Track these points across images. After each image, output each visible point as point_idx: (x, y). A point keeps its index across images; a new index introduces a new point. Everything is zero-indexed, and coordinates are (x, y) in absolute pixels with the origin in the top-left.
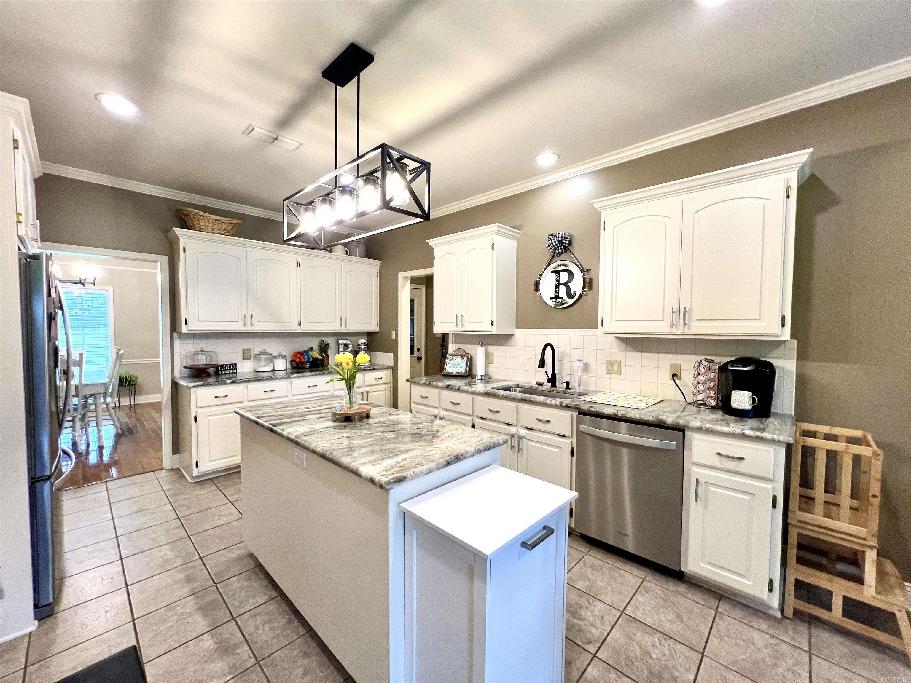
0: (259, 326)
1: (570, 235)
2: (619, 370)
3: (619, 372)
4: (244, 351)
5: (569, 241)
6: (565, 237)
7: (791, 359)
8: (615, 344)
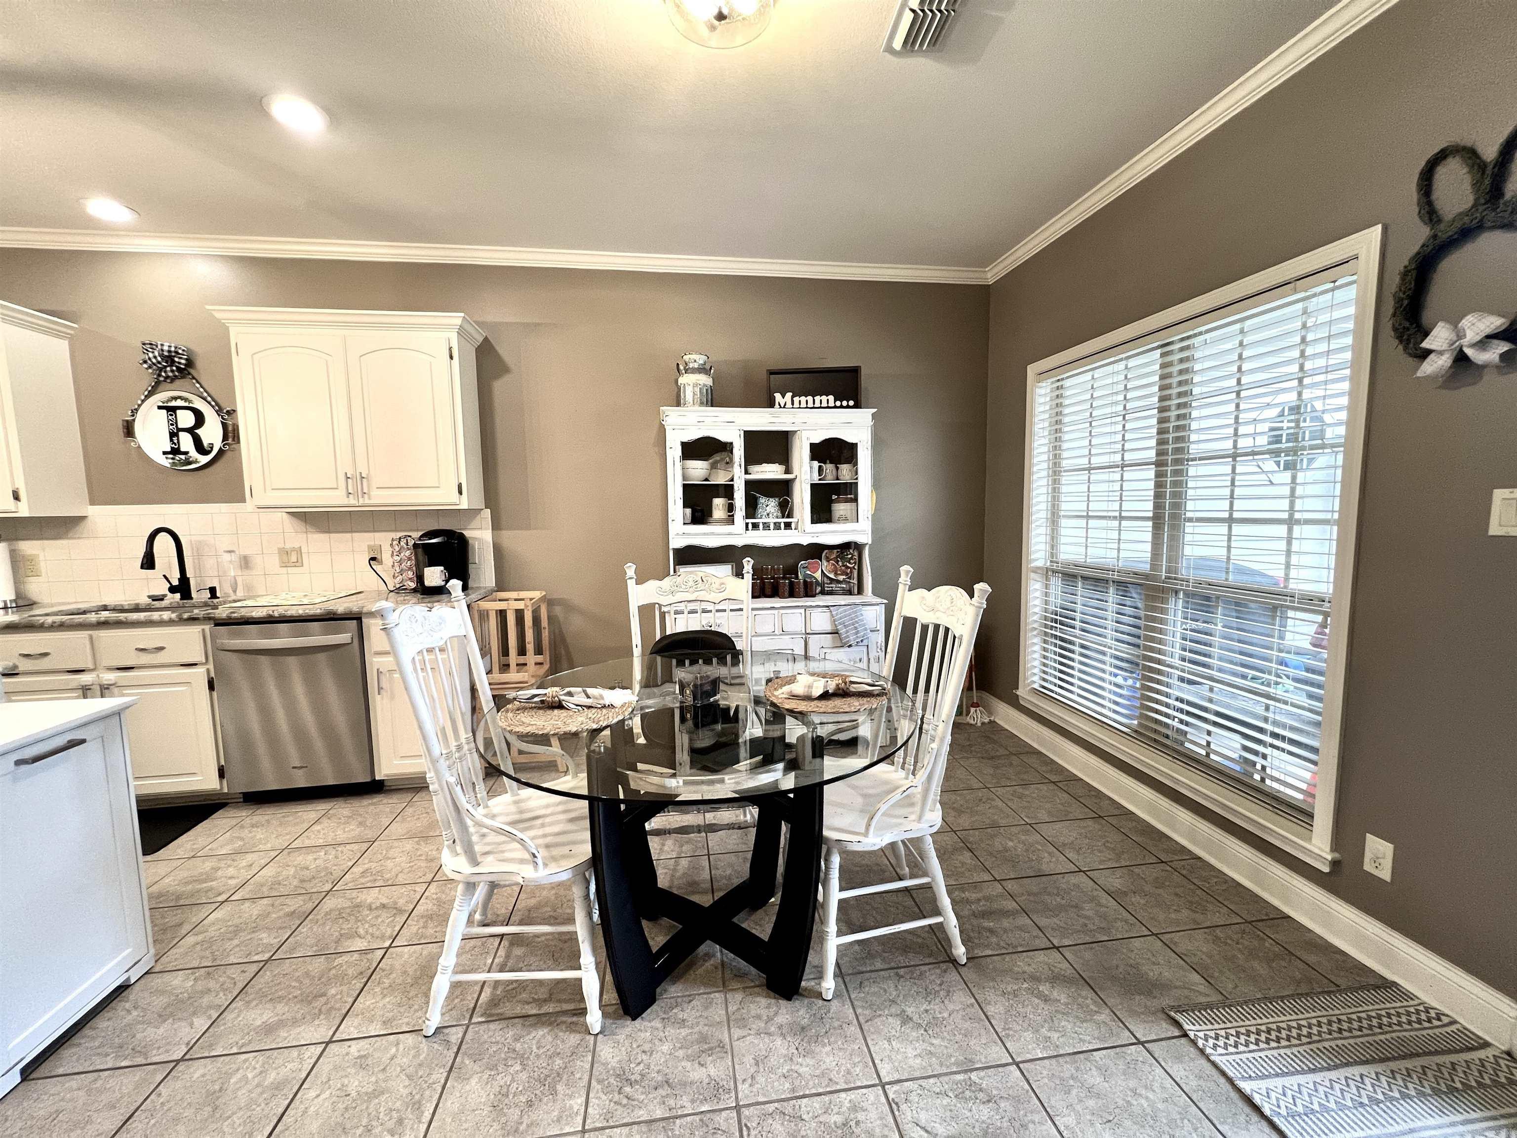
1: (189, 351)
2: (300, 561)
3: (299, 563)
5: (186, 360)
6: (177, 352)
7: (486, 529)
8: (289, 524)
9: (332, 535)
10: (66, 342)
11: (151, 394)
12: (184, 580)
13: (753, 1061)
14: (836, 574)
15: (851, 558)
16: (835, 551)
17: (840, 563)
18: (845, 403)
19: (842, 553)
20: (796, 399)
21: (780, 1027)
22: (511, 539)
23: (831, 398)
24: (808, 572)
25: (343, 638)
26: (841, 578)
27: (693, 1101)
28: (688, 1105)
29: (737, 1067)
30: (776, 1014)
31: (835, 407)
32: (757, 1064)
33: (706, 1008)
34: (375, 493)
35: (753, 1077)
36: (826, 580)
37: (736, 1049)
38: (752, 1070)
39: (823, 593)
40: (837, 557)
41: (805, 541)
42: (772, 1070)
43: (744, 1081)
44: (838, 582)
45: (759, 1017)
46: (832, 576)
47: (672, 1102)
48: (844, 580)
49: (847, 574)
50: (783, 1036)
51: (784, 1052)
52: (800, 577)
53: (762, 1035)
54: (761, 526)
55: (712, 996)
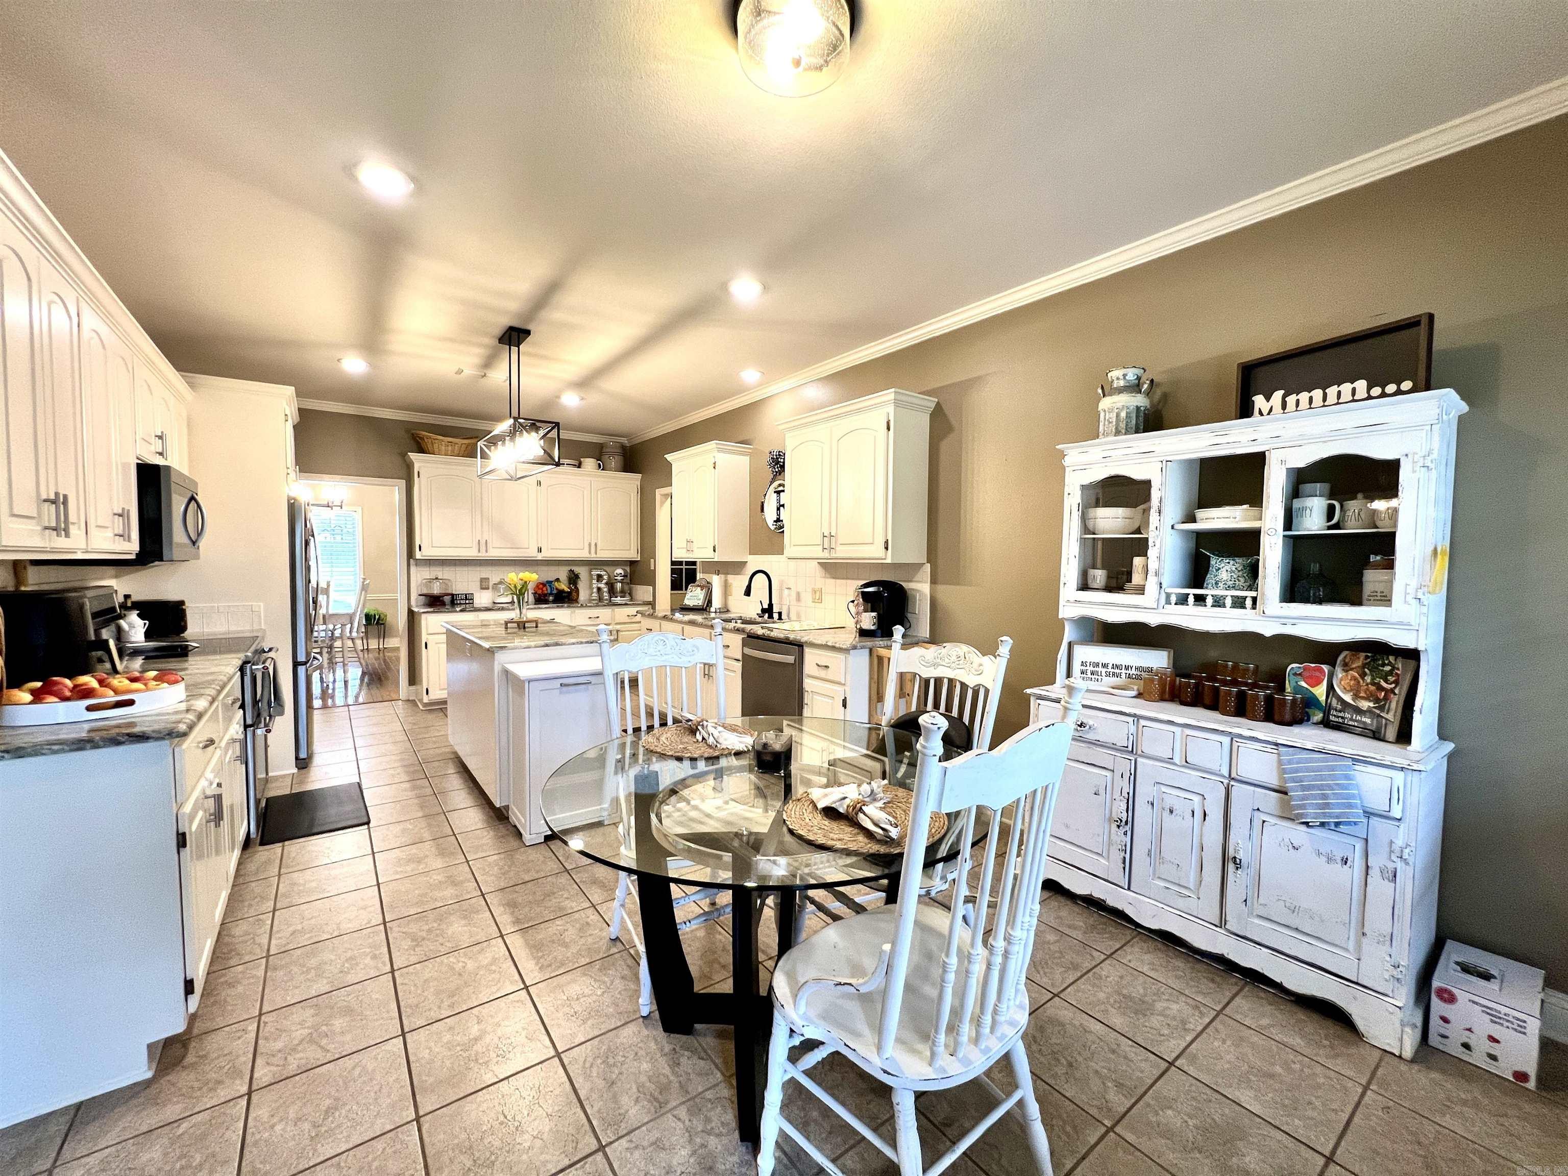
0: (494, 553)
2: (821, 599)
3: (819, 600)
4: (482, 580)
6: (780, 455)
7: (926, 582)
8: (819, 572)
9: (838, 581)
10: (748, 458)
11: (771, 483)
12: (771, 605)
13: (654, 1139)
14: (1356, 696)
15: (1390, 673)
16: (1363, 655)
17: (1368, 679)
18: (1391, 388)
19: (1374, 660)
20: (1292, 399)
21: (703, 1146)
22: (946, 593)
23: (1361, 385)
24: (1303, 684)
25: (790, 659)
26: (1365, 705)
27: (599, 1111)
28: (596, 1108)
29: (644, 1128)
30: (719, 1135)
31: (1370, 397)
32: (655, 1143)
33: (700, 1074)
34: (839, 548)
35: (636, 1147)
36: (1334, 702)
37: (665, 1118)
38: (645, 1143)
39: (1326, 723)
40: (1364, 666)
41: (1268, 629)
42: (650, 1160)
43: (631, 1141)
44: (1358, 711)
45: (708, 1120)
46: (1348, 698)
47: (594, 1096)
48: (1369, 711)
49: (1377, 700)
50: (694, 1153)
51: (675, 1163)
52: (1288, 689)
53: (687, 1134)
54: (1209, 601)
55: (716, 1071)
